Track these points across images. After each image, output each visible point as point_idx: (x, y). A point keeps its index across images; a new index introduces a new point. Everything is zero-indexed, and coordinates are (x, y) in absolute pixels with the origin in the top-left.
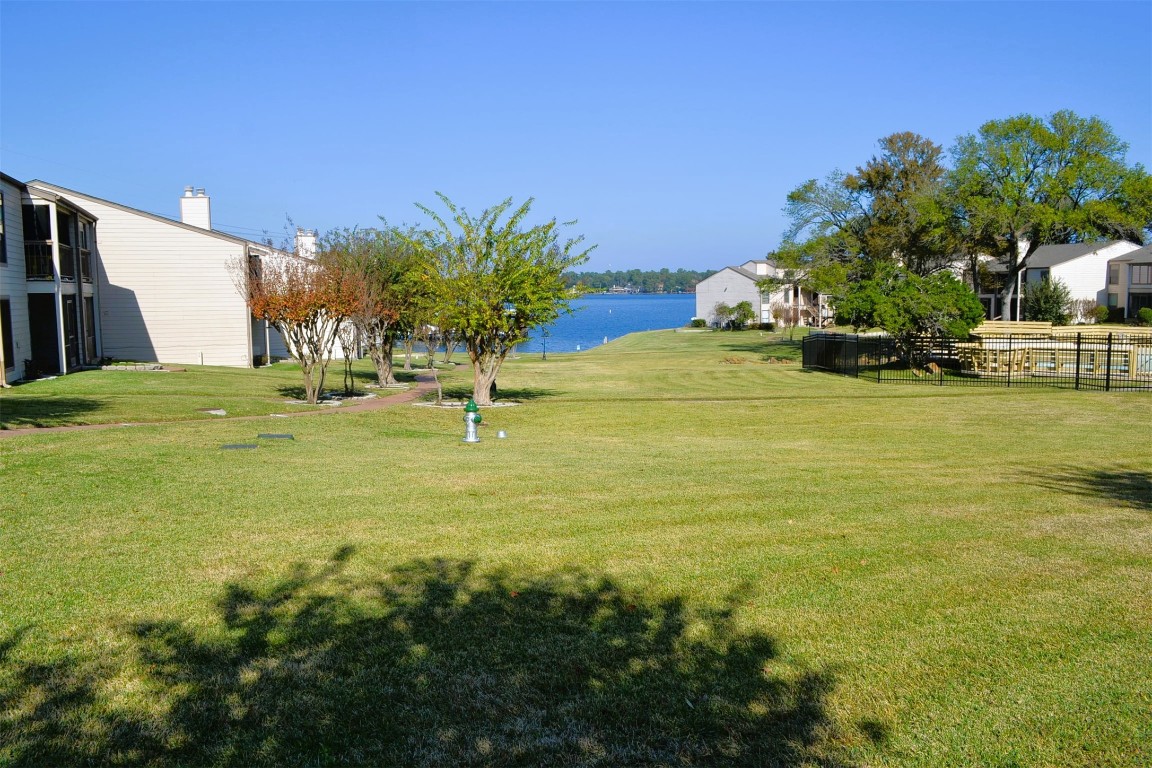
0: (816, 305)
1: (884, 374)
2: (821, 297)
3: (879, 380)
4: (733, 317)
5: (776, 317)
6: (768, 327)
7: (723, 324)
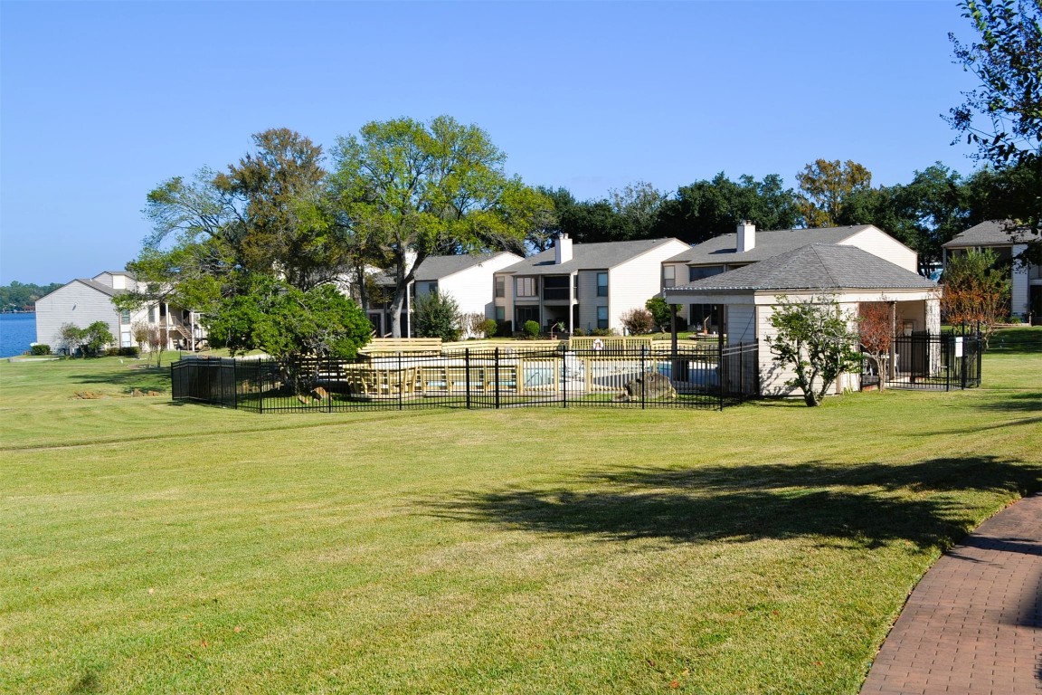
0: (187, 324)
1: (267, 403)
2: (194, 317)
3: (261, 410)
4: (85, 341)
5: (139, 340)
6: (130, 352)
7: (73, 350)
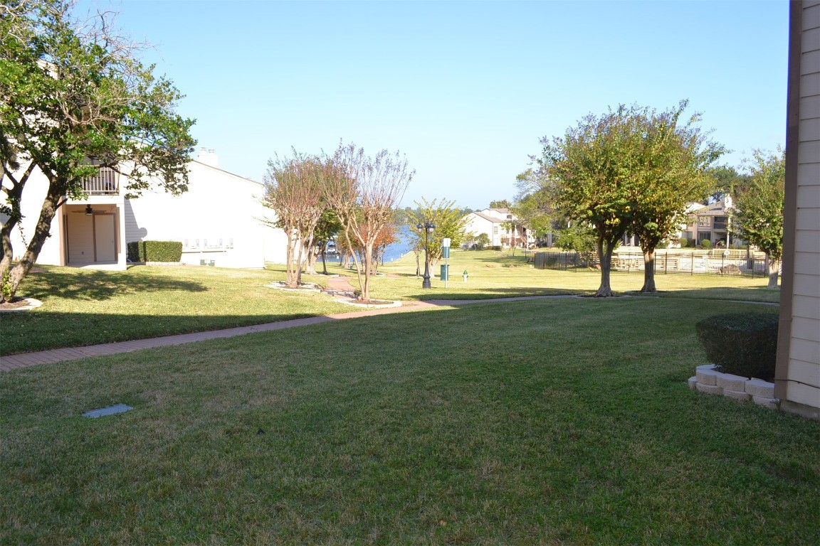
0: (525, 235)
2: (528, 231)
4: (477, 242)
5: (502, 242)
6: (497, 248)
7: (470, 247)
